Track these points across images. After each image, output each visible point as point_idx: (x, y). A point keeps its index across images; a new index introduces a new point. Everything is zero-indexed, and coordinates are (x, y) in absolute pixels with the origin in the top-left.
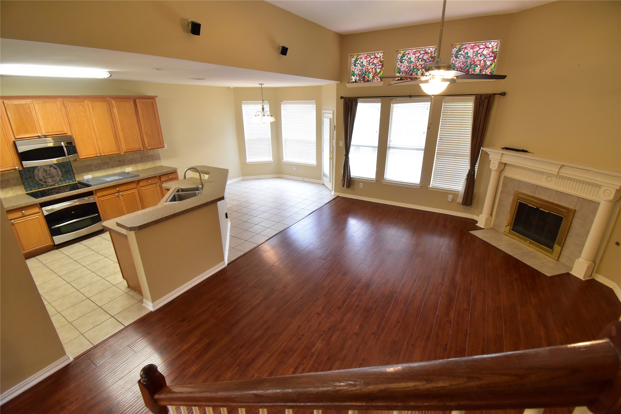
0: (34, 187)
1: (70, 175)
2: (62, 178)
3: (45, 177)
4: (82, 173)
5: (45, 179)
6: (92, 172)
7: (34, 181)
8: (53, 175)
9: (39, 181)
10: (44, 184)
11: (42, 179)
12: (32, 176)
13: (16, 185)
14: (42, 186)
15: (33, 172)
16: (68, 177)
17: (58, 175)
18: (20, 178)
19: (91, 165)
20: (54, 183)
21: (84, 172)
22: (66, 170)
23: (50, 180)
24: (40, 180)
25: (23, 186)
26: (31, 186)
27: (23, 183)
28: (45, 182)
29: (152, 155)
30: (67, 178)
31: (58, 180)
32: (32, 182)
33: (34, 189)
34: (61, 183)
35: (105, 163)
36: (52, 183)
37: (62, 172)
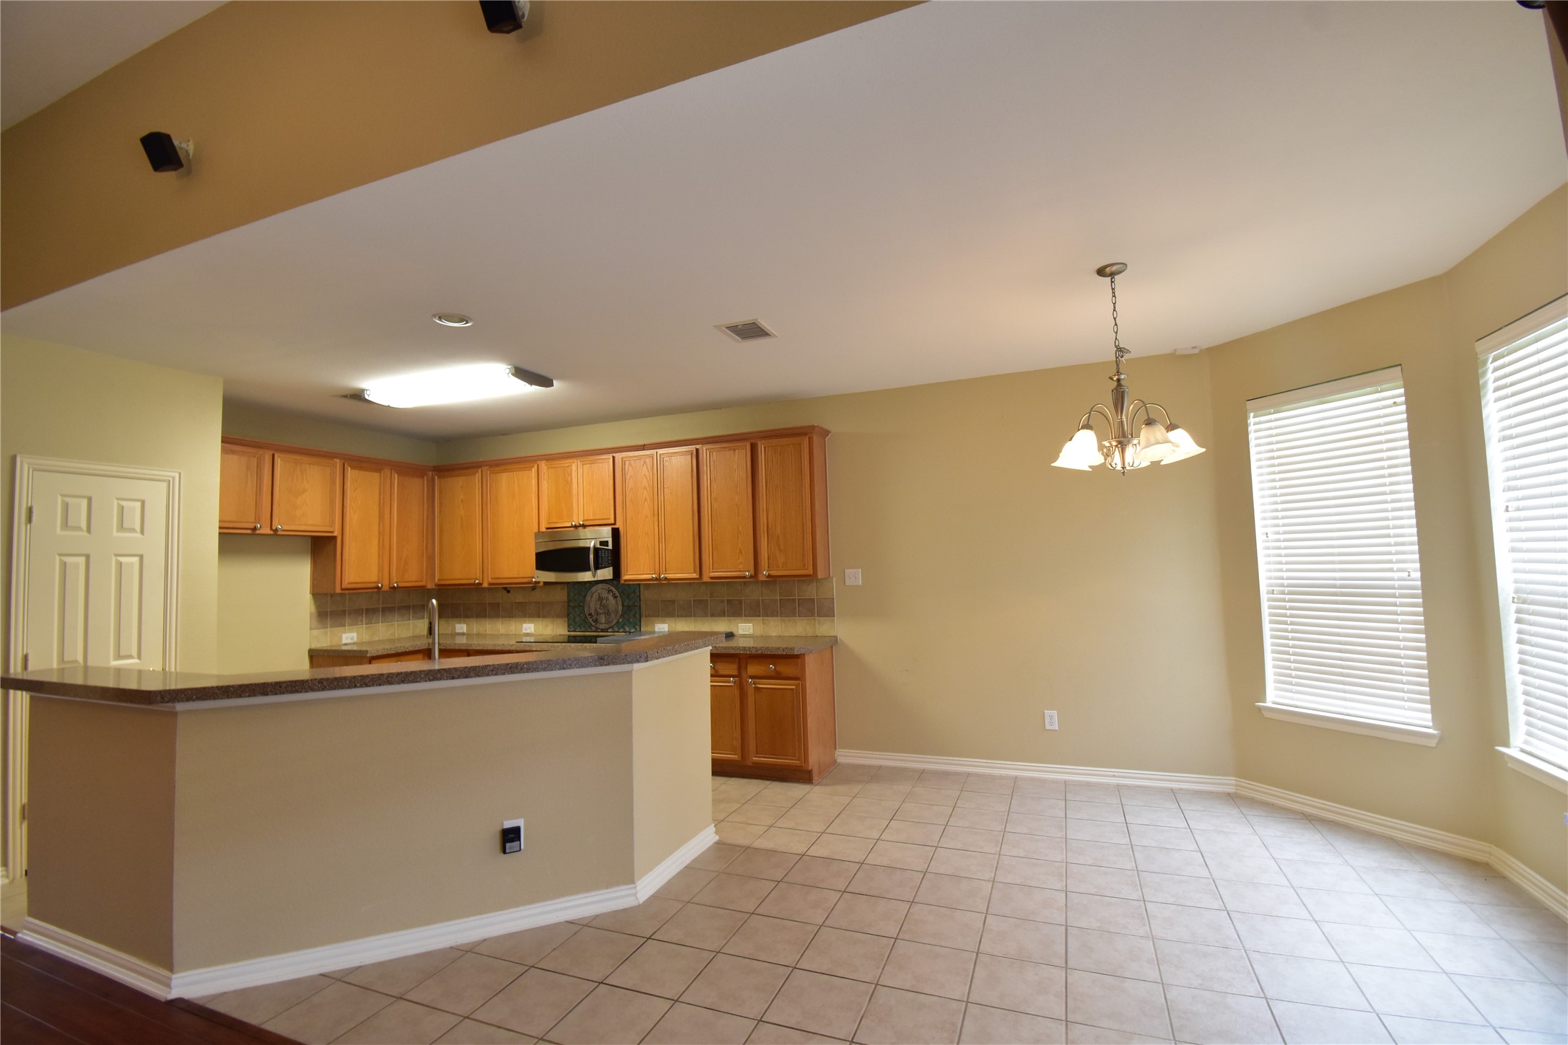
0: (579, 626)
1: (634, 615)
2: (621, 620)
3: (598, 610)
4: (654, 616)
5: (598, 614)
6: (672, 619)
7: (582, 615)
8: (610, 610)
9: (588, 617)
10: (593, 624)
11: (593, 614)
12: (582, 604)
13: (558, 616)
14: (590, 627)
15: (585, 598)
16: (631, 620)
17: (617, 611)
18: (566, 604)
19: (673, 602)
20: (607, 626)
21: (659, 616)
22: (631, 603)
23: (603, 619)
24: (590, 614)
25: (566, 619)
26: (576, 623)
27: (568, 615)
28: (596, 621)
29: (813, 600)
30: (628, 621)
31: (614, 622)
32: (579, 615)
33: (579, 630)
34: (616, 630)
35: (701, 601)
36: (604, 625)
37: (623, 606)
